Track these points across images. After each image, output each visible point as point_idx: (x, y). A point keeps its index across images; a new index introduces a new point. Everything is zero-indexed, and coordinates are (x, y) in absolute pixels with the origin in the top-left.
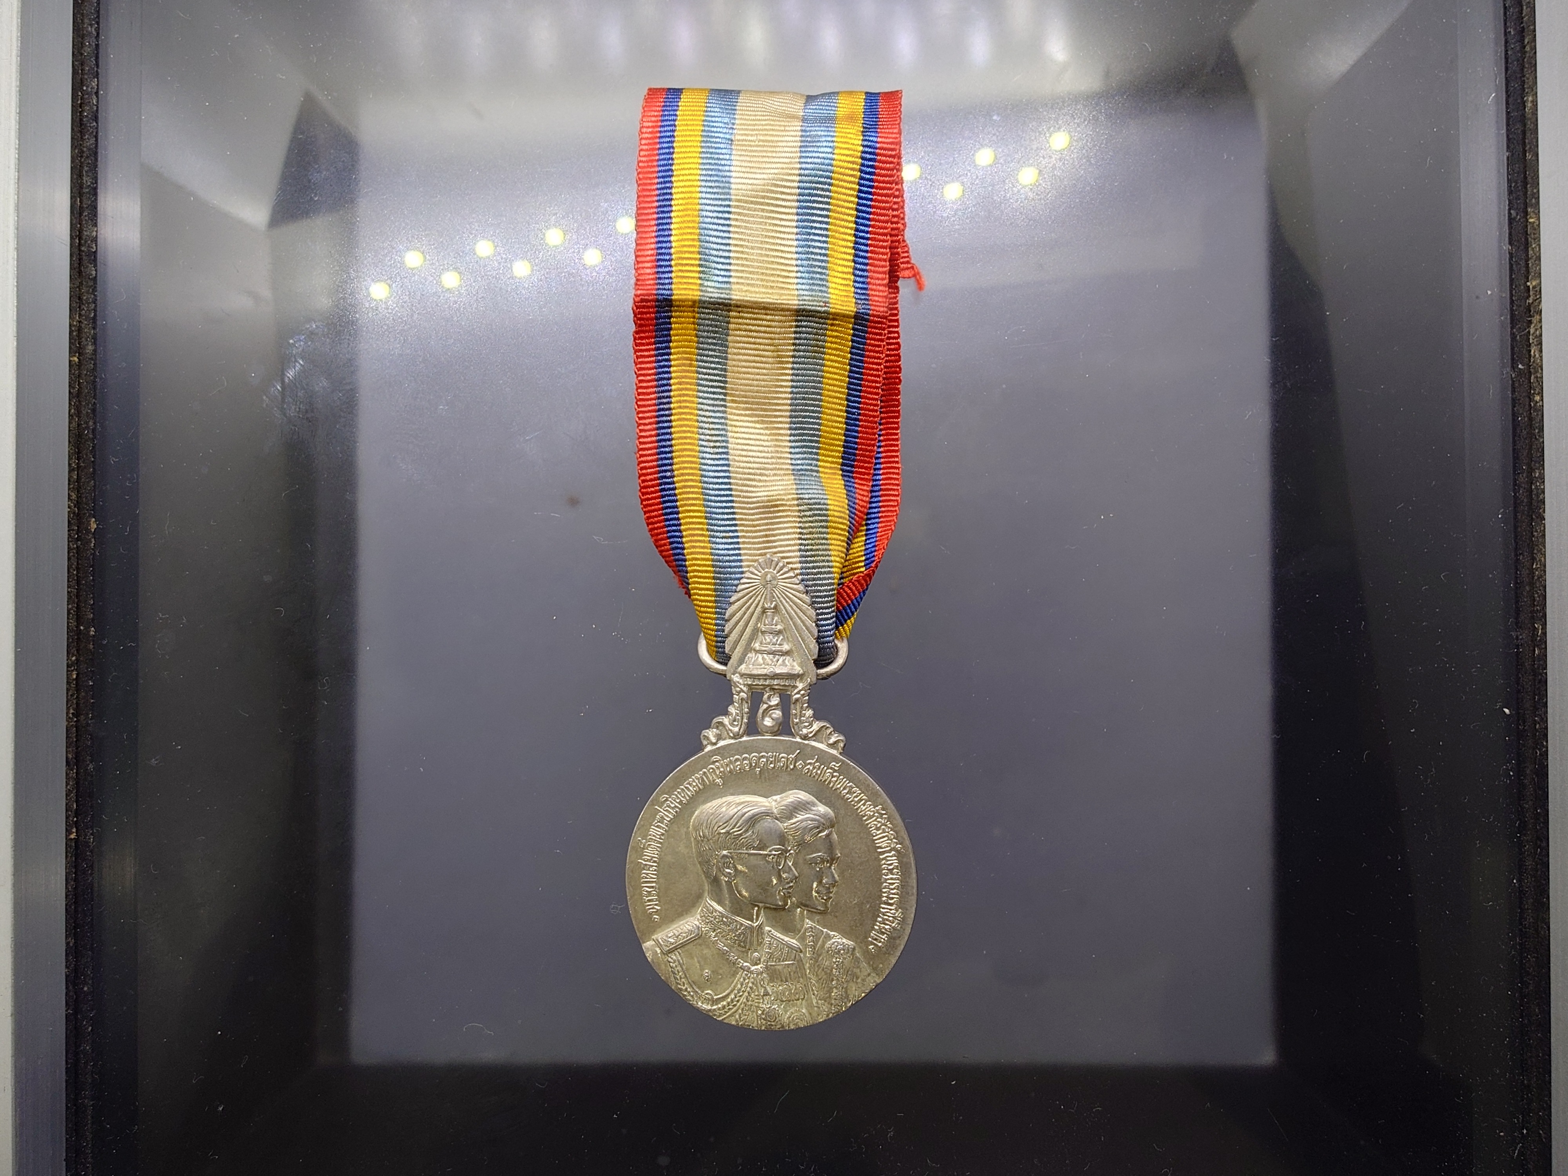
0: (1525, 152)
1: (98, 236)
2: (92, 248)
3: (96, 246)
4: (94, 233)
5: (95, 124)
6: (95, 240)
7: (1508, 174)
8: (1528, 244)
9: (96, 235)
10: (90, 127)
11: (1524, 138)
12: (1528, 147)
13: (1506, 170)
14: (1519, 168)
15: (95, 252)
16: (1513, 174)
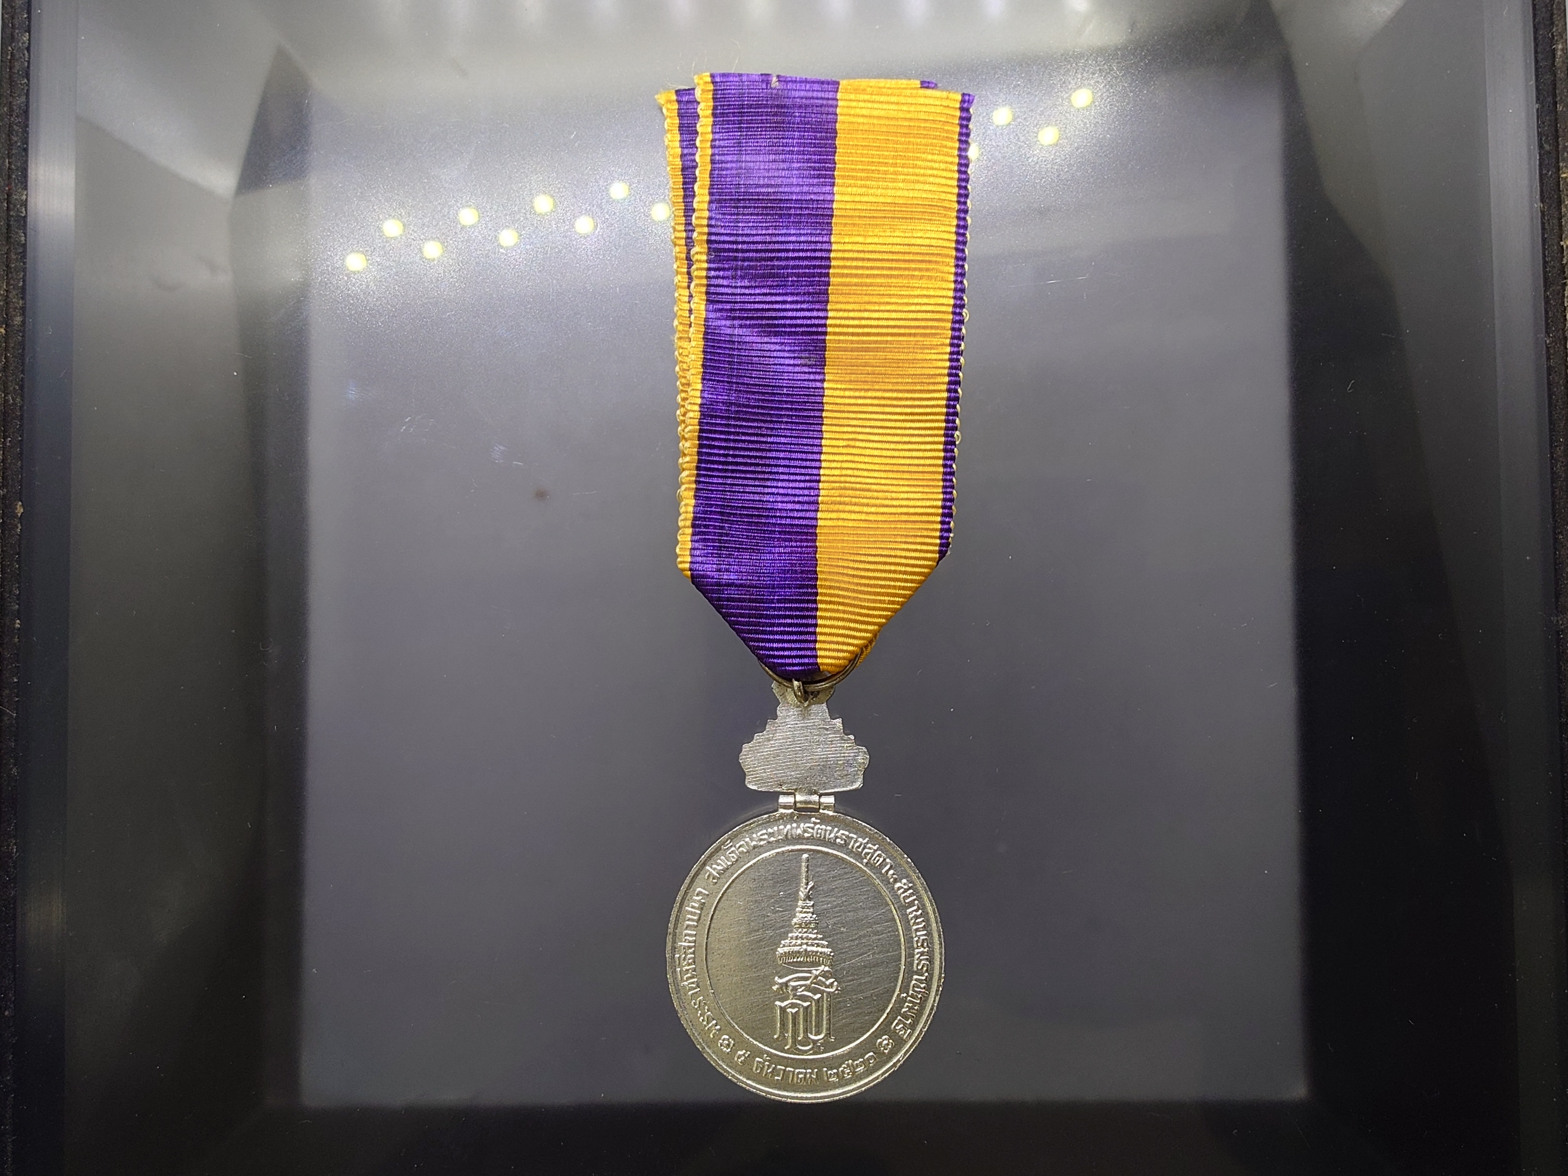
0: (1555, 103)
1: (29, 199)
2: (22, 212)
3: (26, 210)
4: (24, 197)
5: (26, 81)
6: (25, 204)
7: (1538, 127)
8: (1560, 201)
9: (26, 199)
10: (21, 84)
11: (1555, 89)
12: (1559, 98)
13: (1536, 123)
14: (1550, 120)
15: (26, 217)
16: (1544, 127)
